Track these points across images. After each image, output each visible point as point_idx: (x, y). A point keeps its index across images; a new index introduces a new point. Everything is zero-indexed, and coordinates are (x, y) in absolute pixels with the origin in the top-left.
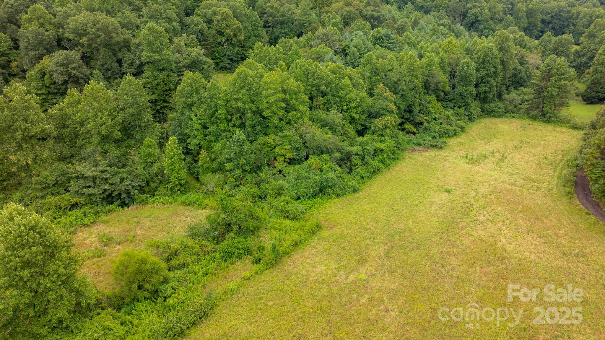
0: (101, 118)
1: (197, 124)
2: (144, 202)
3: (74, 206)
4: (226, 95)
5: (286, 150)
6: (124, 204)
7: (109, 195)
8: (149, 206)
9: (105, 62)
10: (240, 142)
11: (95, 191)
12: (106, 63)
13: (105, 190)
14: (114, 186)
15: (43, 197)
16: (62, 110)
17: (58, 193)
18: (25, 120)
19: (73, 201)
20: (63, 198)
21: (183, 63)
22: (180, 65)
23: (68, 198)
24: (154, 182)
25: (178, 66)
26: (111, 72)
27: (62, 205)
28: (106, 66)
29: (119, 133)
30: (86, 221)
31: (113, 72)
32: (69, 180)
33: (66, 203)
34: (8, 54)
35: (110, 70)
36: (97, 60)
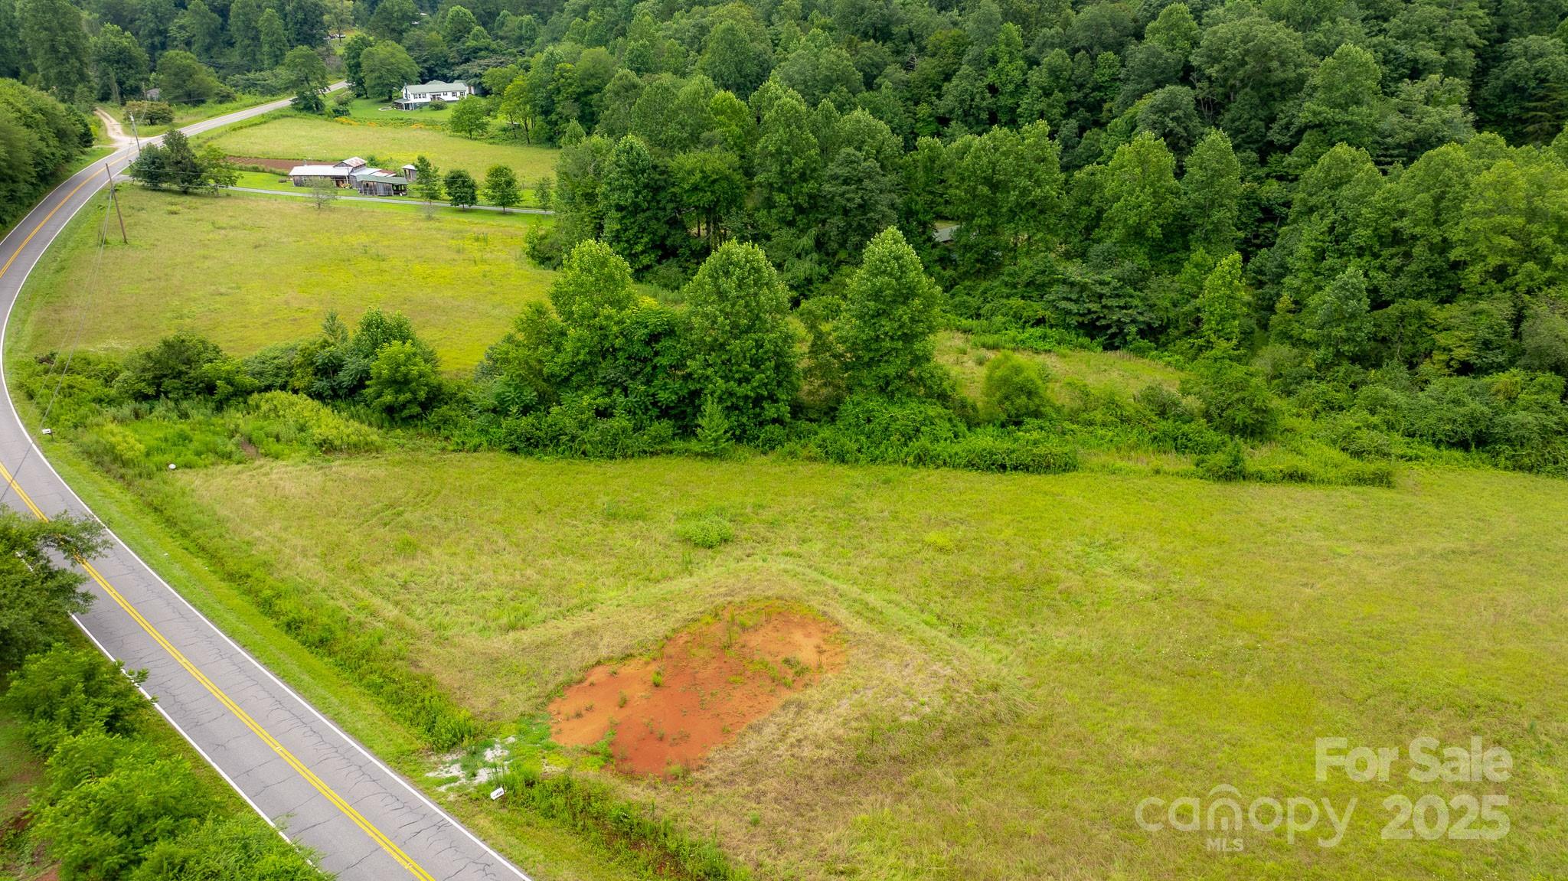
0: (1138, 196)
1: (1307, 247)
2: (1141, 352)
3: (1040, 322)
4: (1385, 199)
5: (1461, 340)
6: (1109, 347)
7: (1093, 322)
8: (1147, 361)
9: (1238, 116)
10: (1348, 290)
11: (1073, 307)
12: (1240, 118)
13: (1090, 312)
14: (1106, 311)
15: (1008, 297)
16: (1093, 174)
17: (1030, 298)
18: (1030, 176)
19: (1041, 314)
20: (1031, 306)
21: (1398, 139)
22: (1389, 140)
23: (1038, 309)
24: (1176, 328)
25: (1384, 143)
26: (1243, 135)
27: (1025, 314)
28: (1237, 123)
29: (1159, 230)
30: (1040, 345)
31: (1248, 137)
32: (1051, 284)
33: (1030, 313)
34: (1106, 88)
35: (1243, 132)
36: (1228, 110)
